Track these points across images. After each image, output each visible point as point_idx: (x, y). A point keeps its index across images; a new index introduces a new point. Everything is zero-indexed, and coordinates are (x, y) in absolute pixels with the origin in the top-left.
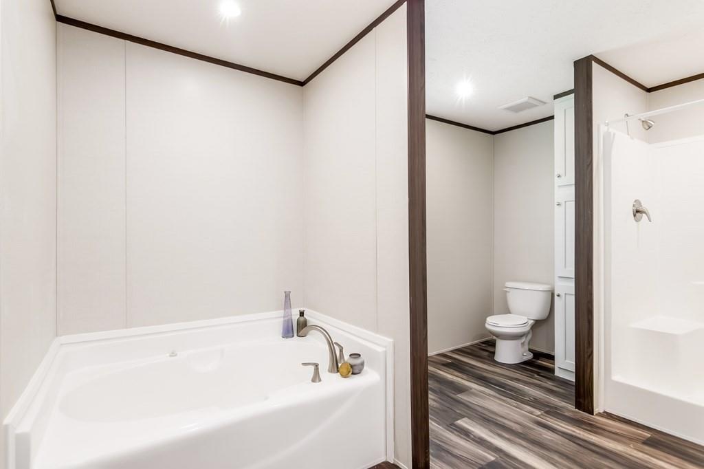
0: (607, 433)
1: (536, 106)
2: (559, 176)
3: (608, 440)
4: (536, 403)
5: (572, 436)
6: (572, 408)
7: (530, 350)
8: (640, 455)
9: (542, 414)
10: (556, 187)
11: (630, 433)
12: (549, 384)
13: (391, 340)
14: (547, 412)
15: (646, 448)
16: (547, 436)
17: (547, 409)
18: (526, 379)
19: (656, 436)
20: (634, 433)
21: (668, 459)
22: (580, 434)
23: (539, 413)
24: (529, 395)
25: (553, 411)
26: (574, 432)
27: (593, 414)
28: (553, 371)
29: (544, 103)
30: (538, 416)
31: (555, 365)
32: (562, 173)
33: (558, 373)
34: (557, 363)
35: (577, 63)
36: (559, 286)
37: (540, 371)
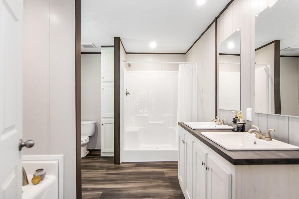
0: (126, 168)
2: (103, 78)
4: (101, 168)
6: (113, 165)
7: (87, 150)
8: (137, 170)
9: (106, 171)
10: (101, 82)
11: (130, 165)
12: (101, 160)
13: (62, 155)
14: (107, 169)
15: (137, 168)
16: (112, 177)
17: (106, 168)
19: (137, 164)
23: (105, 171)
24: (98, 166)
25: (108, 168)
27: (119, 164)
28: (100, 155)
29: (96, 47)
30: (105, 172)
31: (100, 152)
32: (104, 77)
33: (102, 155)
34: (102, 151)
35: (115, 38)
36: (103, 121)
37: (95, 156)
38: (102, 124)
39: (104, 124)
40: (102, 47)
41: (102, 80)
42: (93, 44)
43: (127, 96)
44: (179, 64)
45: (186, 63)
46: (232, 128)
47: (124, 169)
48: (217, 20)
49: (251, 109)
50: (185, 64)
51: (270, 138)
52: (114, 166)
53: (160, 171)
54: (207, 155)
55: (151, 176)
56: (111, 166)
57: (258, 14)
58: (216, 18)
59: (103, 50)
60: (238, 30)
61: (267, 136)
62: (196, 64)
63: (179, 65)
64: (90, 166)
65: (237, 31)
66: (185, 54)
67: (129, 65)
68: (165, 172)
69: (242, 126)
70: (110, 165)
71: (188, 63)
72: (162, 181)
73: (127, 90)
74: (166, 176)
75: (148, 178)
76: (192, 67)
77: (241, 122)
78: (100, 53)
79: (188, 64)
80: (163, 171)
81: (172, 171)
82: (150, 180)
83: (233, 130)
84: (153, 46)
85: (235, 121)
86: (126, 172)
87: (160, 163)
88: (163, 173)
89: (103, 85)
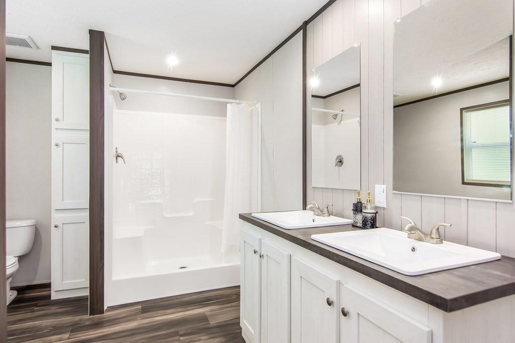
0: (121, 320)
1: (29, 46)
3: (126, 323)
5: (104, 336)
6: (88, 316)
7: (13, 289)
8: (147, 321)
9: (70, 335)
10: (53, 129)
11: (129, 312)
12: (53, 309)
14: (72, 331)
15: (145, 314)
17: (71, 328)
18: (30, 315)
19: (143, 305)
20: (132, 311)
21: (159, 313)
22: (108, 331)
23: (67, 336)
24: (46, 327)
25: (76, 328)
26: (103, 332)
27: (103, 313)
28: (49, 296)
29: (38, 48)
30: (68, 338)
31: (50, 290)
32: (60, 117)
33: (54, 296)
34: (54, 288)
35: (92, 32)
36: (57, 218)
37: (36, 302)
38: (56, 227)
39: (60, 224)
40: (54, 48)
41: (55, 125)
42: (29, 37)
43: (117, 162)
44: (228, 103)
45: (241, 101)
46: (351, 221)
47: (117, 323)
48: (308, 26)
49: (385, 186)
50: (239, 104)
51: (439, 239)
52: (90, 319)
53: (197, 314)
54: (339, 283)
55: (182, 329)
56: (81, 320)
57: (400, 17)
58: (306, 23)
59: (57, 58)
60: (356, 45)
61: (434, 235)
62: (258, 105)
63: (228, 105)
64: (24, 331)
65: (353, 47)
66: (233, 86)
67: (122, 97)
68: (206, 314)
69: (373, 217)
70: (77, 318)
71: (244, 102)
72: (206, 337)
73: (116, 149)
74: (213, 322)
75: (176, 334)
76: (252, 110)
77: (369, 210)
78: (50, 64)
79: (244, 104)
80: (204, 313)
81: (220, 309)
82: (181, 338)
83: (354, 226)
84: (172, 63)
85: (358, 208)
86: (123, 329)
87: (194, 297)
88: (204, 318)
89: (57, 136)
